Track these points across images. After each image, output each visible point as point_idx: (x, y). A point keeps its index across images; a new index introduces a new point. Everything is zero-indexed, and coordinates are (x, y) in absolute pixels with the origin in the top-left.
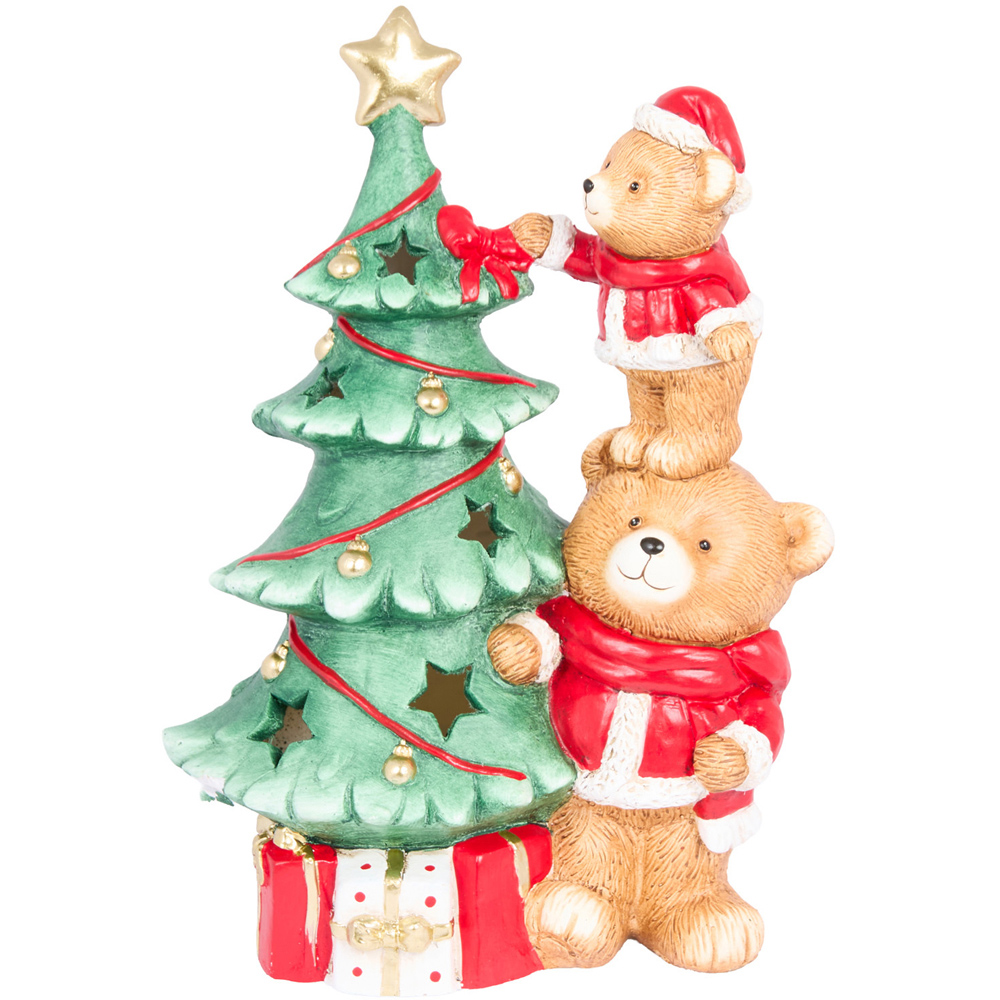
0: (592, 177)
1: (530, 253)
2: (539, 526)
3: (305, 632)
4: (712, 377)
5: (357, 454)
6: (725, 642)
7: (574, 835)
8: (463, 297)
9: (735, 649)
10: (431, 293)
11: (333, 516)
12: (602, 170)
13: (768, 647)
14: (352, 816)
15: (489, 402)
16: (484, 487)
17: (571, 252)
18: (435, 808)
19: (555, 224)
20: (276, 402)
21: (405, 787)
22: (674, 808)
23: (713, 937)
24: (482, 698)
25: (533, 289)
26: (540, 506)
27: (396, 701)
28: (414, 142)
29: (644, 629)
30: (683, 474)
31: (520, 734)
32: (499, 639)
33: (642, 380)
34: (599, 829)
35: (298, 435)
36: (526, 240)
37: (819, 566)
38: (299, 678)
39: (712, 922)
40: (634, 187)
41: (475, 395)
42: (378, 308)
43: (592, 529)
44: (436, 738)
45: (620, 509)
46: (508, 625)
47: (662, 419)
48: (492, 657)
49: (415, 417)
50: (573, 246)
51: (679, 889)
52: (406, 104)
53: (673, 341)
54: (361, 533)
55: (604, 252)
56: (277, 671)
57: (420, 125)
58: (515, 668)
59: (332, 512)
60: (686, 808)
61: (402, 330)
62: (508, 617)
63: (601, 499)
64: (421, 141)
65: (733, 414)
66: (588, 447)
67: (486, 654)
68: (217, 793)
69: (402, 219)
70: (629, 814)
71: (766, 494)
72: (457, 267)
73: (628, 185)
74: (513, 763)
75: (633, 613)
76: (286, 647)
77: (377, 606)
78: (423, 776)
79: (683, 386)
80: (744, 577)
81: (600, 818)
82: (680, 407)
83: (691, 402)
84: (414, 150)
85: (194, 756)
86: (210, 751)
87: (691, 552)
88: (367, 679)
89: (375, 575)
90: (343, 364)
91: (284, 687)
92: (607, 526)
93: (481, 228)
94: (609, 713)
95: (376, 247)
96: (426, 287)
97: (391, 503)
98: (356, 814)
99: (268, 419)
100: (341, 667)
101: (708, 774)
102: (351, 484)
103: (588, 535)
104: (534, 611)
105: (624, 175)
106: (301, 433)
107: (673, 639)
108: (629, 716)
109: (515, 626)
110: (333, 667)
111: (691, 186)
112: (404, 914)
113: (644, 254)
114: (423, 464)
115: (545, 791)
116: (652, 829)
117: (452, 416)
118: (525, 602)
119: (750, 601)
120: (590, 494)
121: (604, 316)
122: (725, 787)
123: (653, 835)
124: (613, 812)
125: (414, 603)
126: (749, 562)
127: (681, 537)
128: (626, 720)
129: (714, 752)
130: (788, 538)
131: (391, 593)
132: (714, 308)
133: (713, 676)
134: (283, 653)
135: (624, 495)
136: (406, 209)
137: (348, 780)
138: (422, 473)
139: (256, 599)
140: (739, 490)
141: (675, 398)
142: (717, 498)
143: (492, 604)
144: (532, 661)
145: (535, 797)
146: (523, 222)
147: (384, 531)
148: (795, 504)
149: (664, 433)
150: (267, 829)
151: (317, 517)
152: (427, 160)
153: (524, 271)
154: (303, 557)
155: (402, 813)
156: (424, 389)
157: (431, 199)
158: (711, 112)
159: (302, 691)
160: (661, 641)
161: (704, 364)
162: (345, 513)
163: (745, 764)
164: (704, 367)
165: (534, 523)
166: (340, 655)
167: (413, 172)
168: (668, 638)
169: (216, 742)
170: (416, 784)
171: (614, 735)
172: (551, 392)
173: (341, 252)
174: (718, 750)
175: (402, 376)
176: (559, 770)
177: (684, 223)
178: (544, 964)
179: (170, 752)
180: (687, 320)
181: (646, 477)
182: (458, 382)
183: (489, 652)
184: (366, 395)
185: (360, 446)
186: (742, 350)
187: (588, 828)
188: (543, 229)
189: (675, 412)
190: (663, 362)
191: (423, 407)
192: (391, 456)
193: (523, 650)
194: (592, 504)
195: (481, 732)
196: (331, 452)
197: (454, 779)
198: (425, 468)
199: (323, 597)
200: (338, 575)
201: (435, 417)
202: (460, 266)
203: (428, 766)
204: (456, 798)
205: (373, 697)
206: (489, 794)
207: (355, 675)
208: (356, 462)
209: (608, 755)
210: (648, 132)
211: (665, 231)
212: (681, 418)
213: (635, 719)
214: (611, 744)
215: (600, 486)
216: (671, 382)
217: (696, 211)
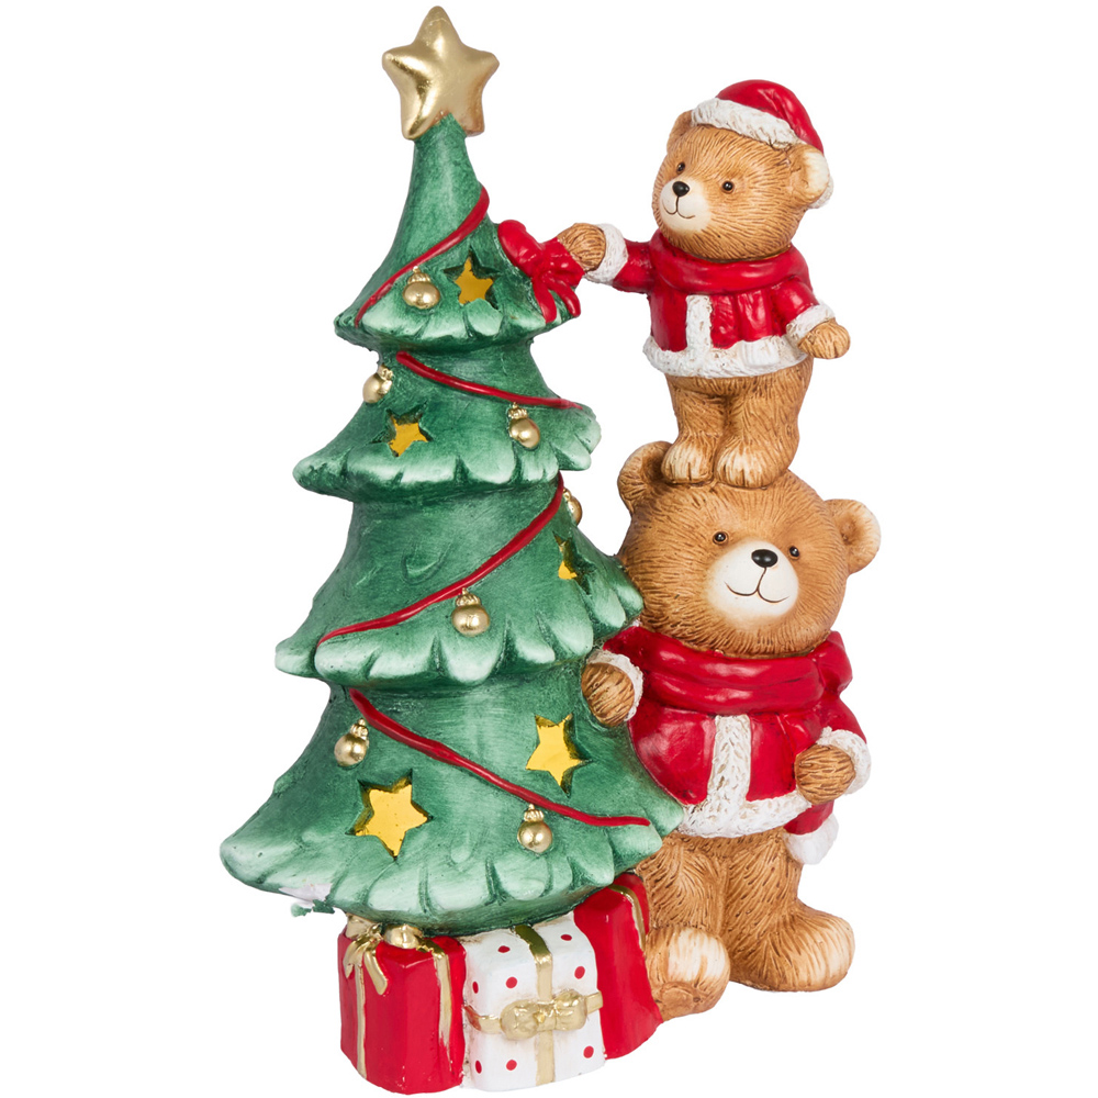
1: (584, 266)
3: (388, 707)
5: (443, 501)
6: (808, 649)
7: (669, 875)
10: (517, 316)
11: (427, 571)
14: (495, 896)
15: (568, 429)
16: (562, 521)
17: (626, 261)
18: (581, 871)
20: (340, 453)
21: (546, 854)
23: (823, 953)
24: (589, 746)
27: (514, 764)
29: (742, 647)
30: (766, 481)
31: (628, 778)
32: (596, 680)
34: (691, 865)
38: (394, 757)
39: (819, 939)
40: (728, 187)
42: (467, 337)
43: (673, 552)
44: (560, 796)
45: (697, 527)
46: (593, 665)
47: (719, 428)
48: (590, 702)
49: (514, 452)
50: (627, 255)
51: (769, 912)
53: (770, 344)
54: (467, 586)
56: (353, 755)
57: (462, 134)
61: (480, 360)
63: (669, 518)
67: (582, 699)
68: (315, 901)
69: (468, 240)
72: (526, 286)
73: (721, 184)
74: (632, 809)
76: (364, 726)
79: (764, 391)
81: (693, 854)
82: (759, 413)
83: (772, 408)
85: (281, 866)
86: (303, 856)
88: (481, 746)
90: (415, 403)
91: (376, 770)
94: (710, 740)
95: (446, 271)
96: (509, 310)
97: (490, 548)
98: (503, 891)
99: (339, 474)
100: (447, 736)
101: (823, 786)
102: (440, 534)
103: (670, 558)
105: (714, 176)
106: (397, 484)
109: (603, 665)
110: (438, 739)
111: (786, 182)
112: (557, 992)
113: (735, 255)
114: (512, 503)
115: (664, 833)
116: (737, 856)
117: (545, 447)
123: (737, 861)
124: (707, 844)
125: (538, 653)
128: (733, 744)
129: (827, 762)
130: (841, 535)
131: (514, 647)
134: (363, 733)
135: (697, 511)
137: (484, 857)
141: (750, 406)
147: (491, 581)
148: (840, 500)
150: (370, 931)
151: (406, 575)
154: (408, 621)
155: (551, 882)
156: (514, 422)
159: (403, 771)
161: (790, 365)
162: (440, 567)
163: (852, 770)
164: (788, 368)
166: (442, 724)
168: (765, 653)
171: (722, 762)
173: (414, 280)
174: (829, 759)
175: (490, 409)
176: (671, 809)
178: (664, 1016)
181: (718, 489)
182: (537, 410)
183: (585, 697)
184: (457, 435)
187: (681, 866)
188: (599, 239)
189: (751, 419)
190: (756, 367)
191: (517, 440)
193: (625, 688)
196: (408, 503)
197: (589, 836)
198: (515, 507)
199: (442, 660)
200: (457, 635)
201: (533, 450)
202: (528, 284)
203: (560, 828)
204: (599, 856)
205: (490, 763)
206: (624, 846)
207: (466, 742)
208: (442, 510)
209: (717, 784)
210: (734, 129)
211: (765, 230)
212: (757, 423)
213: (741, 742)
214: (719, 772)
215: (659, 506)
216: (752, 387)
217: (791, 207)
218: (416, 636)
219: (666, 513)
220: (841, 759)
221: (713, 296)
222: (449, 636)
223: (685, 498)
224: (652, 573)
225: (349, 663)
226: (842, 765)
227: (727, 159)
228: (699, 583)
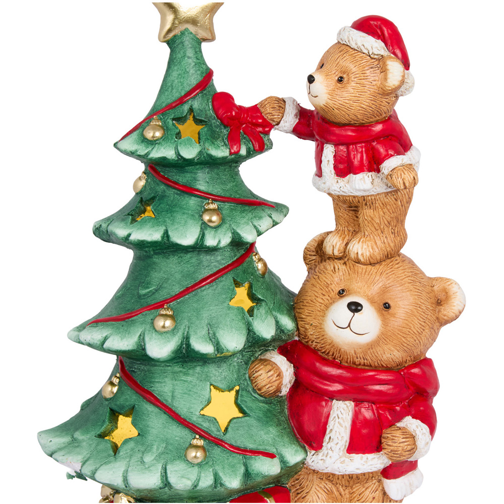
0: (313, 73)
1: (271, 122)
2: (278, 296)
3: (131, 368)
4: (390, 200)
5: (163, 253)
6: (399, 367)
7: (305, 492)
8: (230, 151)
9: (405, 371)
10: (210, 149)
11: (149, 292)
12: (317, 69)
13: (426, 369)
14: (166, 484)
15: (247, 217)
16: (244, 272)
17: (297, 121)
18: (220, 478)
19: (287, 103)
20: (110, 220)
21: (200, 465)
22: (369, 473)
24: (246, 407)
25: (272, 144)
26: (278, 283)
27: (192, 410)
28: (196, 52)
29: (349, 360)
30: (372, 261)
31: (271, 429)
32: (256, 368)
33: (344, 202)
34: (321, 487)
35: (125, 242)
36: (268, 113)
37: (457, 317)
38: (128, 397)
40: (340, 80)
41: (238, 213)
42: (177, 159)
43: (314, 297)
44: (218, 433)
45: (331, 284)
46: (261, 360)
47: (357, 226)
48: (252, 381)
49: (201, 228)
50: (299, 117)
52: (192, 28)
53: (366, 177)
54: (167, 303)
55: (320, 121)
56: (113, 393)
57: (199, 41)
58: (267, 387)
59: (148, 290)
60: (376, 472)
61: (191, 172)
62: (260, 355)
63: (318, 278)
64: (201, 52)
65: (402, 222)
66: (308, 244)
67: (248, 378)
68: (76, 472)
69: (190, 102)
70: (340, 478)
71: (422, 273)
72: (225, 132)
73: (337, 78)
74: (267, 448)
75: (342, 350)
76: (118, 378)
77: (179, 349)
78: (211, 457)
79: (372, 205)
80: (411, 325)
81: (321, 481)
82: (370, 219)
83: (377, 216)
84: (196, 58)
85: (60, 449)
86: (71, 445)
87: (379, 311)
88: (173, 397)
89: (178, 330)
90: (153, 195)
91: (118, 403)
92: (324, 295)
93: (240, 106)
94: (327, 413)
95: (173, 120)
96: (207, 145)
97: (186, 283)
98: (169, 483)
99: (105, 231)
100: (155, 389)
101: (392, 451)
102: (160, 272)
103: (312, 301)
104: (276, 350)
105: (333, 72)
106: (128, 240)
107: (367, 366)
108: (340, 416)
109: (266, 360)
110: (151, 390)
111: (377, 78)
113: (346, 122)
114: (205, 258)
115: (288, 465)
116: (354, 486)
117: (224, 227)
118: (271, 345)
119: (415, 341)
120: (310, 275)
121: (321, 162)
122: (402, 459)
123: (354, 490)
124: (329, 477)
125: (204, 347)
126: (415, 316)
127: (372, 301)
128: (338, 418)
129: (395, 437)
130: (436, 300)
131: (189, 341)
132: (392, 156)
133: (393, 389)
134: (116, 381)
135: (333, 275)
136: (192, 95)
137: (163, 461)
138: (205, 263)
139: (101, 347)
140: (407, 270)
141: (366, 213)
142: (394, 275)
143: (250, 347)
144: (278, 382)
145: (282, 469)
146: (266, 103)
147: (183, 302)
148: (440, 278)
149: (359, 235)
150: (109, 494)
151: (138, 293)
152: (205, 63)
153: (268, 133)
154: (130, 319)
155: (199, 481)
156: (206, 210)
157: (208, 89)
158: (388, 31)
159: (130, 405)
160: (359, 367)
161: (385, 191)
162: (156, 291)
163: (415, 444)
164: (385, 193)
165: (275, 294)
166: (154, 382)
167: (196, 72)
168: (364, 365)
169: (74, 440)
170: (207, 463)
171: (331, 428)
172: (284, 210)
173: (152, 123)
174: (398, 435)
175: (193, 202)
176: (296, 451)
177: (373, 102)
179: (43, 447)
180: (374, 164)
181: (347, 263)
182: (227, 205)
183: (250, 377)
184: (169, 215)
185: (166, 247)
186: (411, 182)
187: (314, 487)
188: (280, 107)
189: (366, 222)
190: (360, 190)
191: (206, 221)
192: (185, 253)
193: (272, 375)
194: (313, 281)
195: (247, 429)
196: (146, 252)
197: (231, 459)
198: (208, 260)
199: (145, 345)
200: (154, 331)
201: (214, 228)
202: (227, 131)
203: (214, 451)
204: (233, 471)
205: (177, 408)
206: (253, 468)
207: (165, 394)
208: (163, 258)
209: (327, 440)
210: (349, 44)
211: (361, 107)
212: (370, 226)
213: (344, 416)
214: (329, 434)
215: (317, 270)
216: (364, 203)
217: (380, 94)
218: (132, 328)
219: (318, 274)
220: (404, 436)
221: (336, 145)
222: (149, 331)
223: (329, 266)
224: (302, 309)
225: (93, 339)
226: (404, 440)
227: (341, 62)
228: (322, 318)
